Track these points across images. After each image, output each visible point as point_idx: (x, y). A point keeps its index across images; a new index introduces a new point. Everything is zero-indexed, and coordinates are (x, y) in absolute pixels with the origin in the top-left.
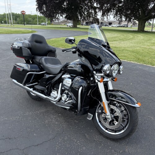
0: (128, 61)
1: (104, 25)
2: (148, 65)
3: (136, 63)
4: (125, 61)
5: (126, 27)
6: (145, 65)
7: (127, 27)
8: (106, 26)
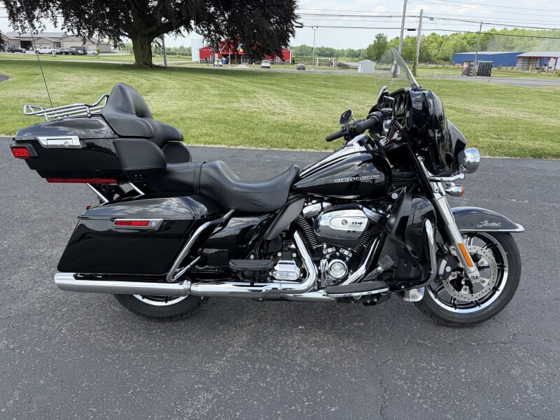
0: (232, 147)
1: (6, 49)
2: (283, 150)
3: (253, 148)
4: (223, 146)
5: (81, 54)
6: (277, 149)
7: (85, 54)
8: (13, 51)
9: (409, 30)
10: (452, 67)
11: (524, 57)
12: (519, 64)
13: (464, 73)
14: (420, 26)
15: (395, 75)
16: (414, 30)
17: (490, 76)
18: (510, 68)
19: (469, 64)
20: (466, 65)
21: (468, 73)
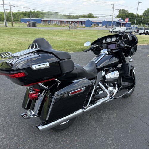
9: (7, 10)
10: (21, 23)
11: (43, 21)
12: (42, 22)
13: (28, 26)
14: (11, 9)
15: (6, 26)
16: (9, 10)
17: (36, 26)
18: (40, 24)
19: (29, 23)
20: (28, 23)
21: (29, 25)
